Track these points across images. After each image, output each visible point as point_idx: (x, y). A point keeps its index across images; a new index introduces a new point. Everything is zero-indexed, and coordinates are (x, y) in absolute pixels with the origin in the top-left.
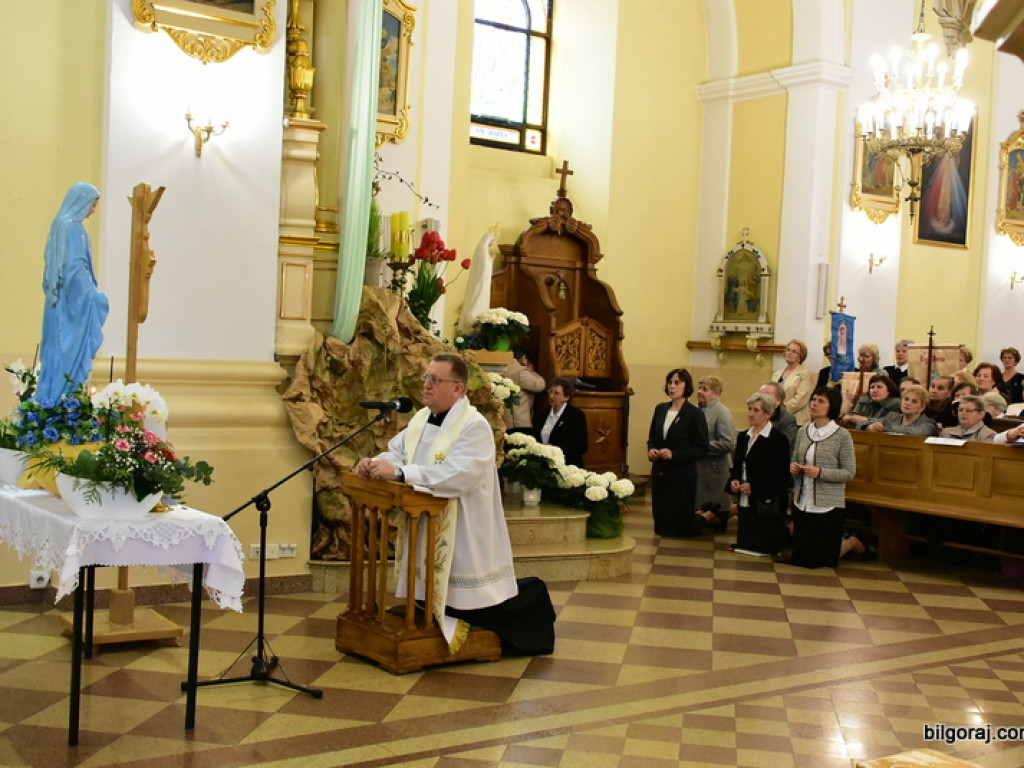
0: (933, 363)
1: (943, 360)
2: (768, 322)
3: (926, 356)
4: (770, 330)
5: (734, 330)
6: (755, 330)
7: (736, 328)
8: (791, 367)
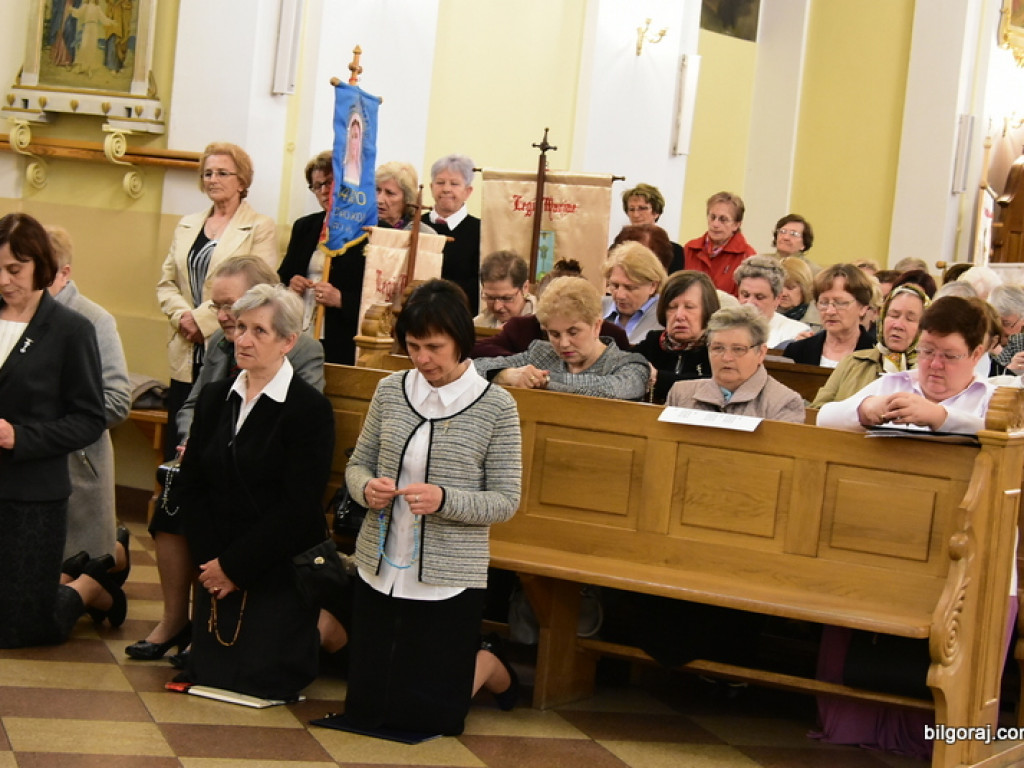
0: (545, 214)
1: (570, 208)
2: (153, 96)
3: (530, 197)
4: (158, 114)
5: (68, 109)
6: (123, 113)
7: (75, 106)
8: (221, 208)
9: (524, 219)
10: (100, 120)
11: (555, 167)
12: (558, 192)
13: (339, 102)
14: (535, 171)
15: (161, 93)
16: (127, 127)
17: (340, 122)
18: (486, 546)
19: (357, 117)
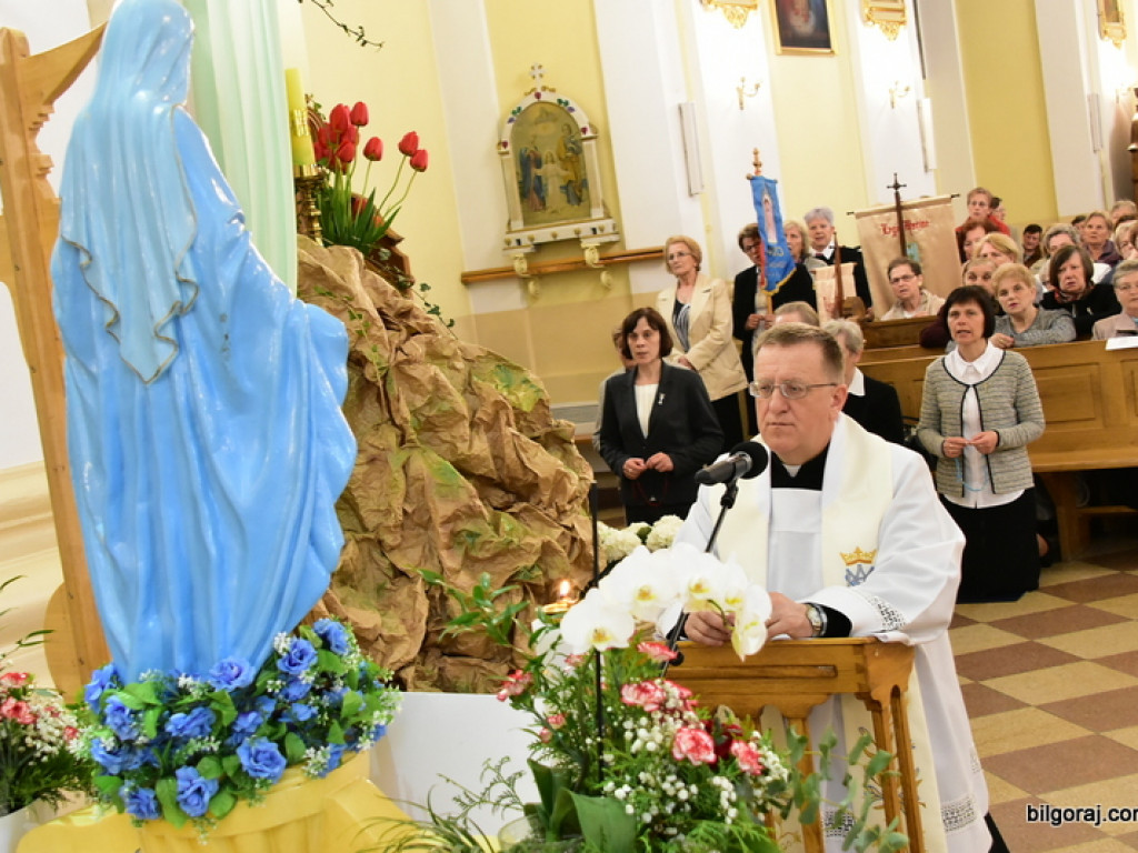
0: (907, 233)
1: (924, 224)
2: (608, 216)
3: (893, 221)
4: (614, 228)
5: (551, 239)
6: (591, 233)
7: (555, 236)
8: (684, 280)
9: (892, 239)
10: (575, 242)
11: (906, 198)
12: (913, 215)
13: (755, 189)
14: (893, 204)
15: (612, 213)
16: (596, 242)
17: (758, 203)
18: (1027, 459)
19: (766, 197)
